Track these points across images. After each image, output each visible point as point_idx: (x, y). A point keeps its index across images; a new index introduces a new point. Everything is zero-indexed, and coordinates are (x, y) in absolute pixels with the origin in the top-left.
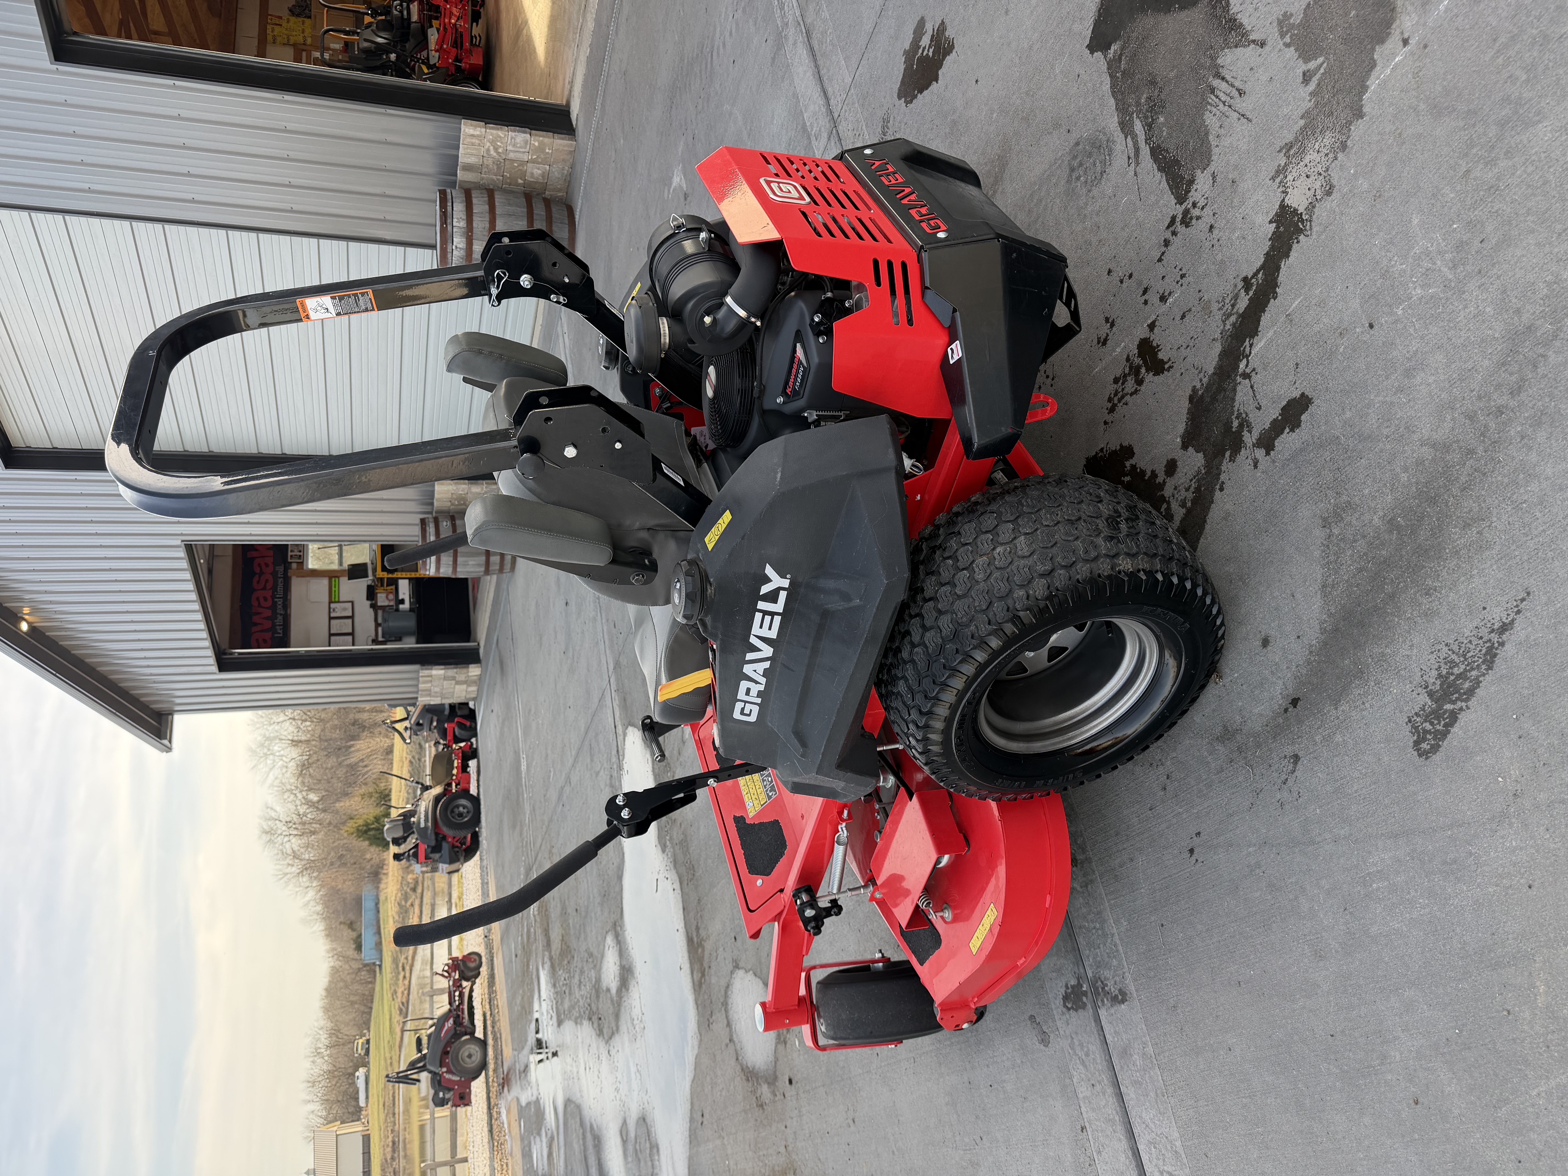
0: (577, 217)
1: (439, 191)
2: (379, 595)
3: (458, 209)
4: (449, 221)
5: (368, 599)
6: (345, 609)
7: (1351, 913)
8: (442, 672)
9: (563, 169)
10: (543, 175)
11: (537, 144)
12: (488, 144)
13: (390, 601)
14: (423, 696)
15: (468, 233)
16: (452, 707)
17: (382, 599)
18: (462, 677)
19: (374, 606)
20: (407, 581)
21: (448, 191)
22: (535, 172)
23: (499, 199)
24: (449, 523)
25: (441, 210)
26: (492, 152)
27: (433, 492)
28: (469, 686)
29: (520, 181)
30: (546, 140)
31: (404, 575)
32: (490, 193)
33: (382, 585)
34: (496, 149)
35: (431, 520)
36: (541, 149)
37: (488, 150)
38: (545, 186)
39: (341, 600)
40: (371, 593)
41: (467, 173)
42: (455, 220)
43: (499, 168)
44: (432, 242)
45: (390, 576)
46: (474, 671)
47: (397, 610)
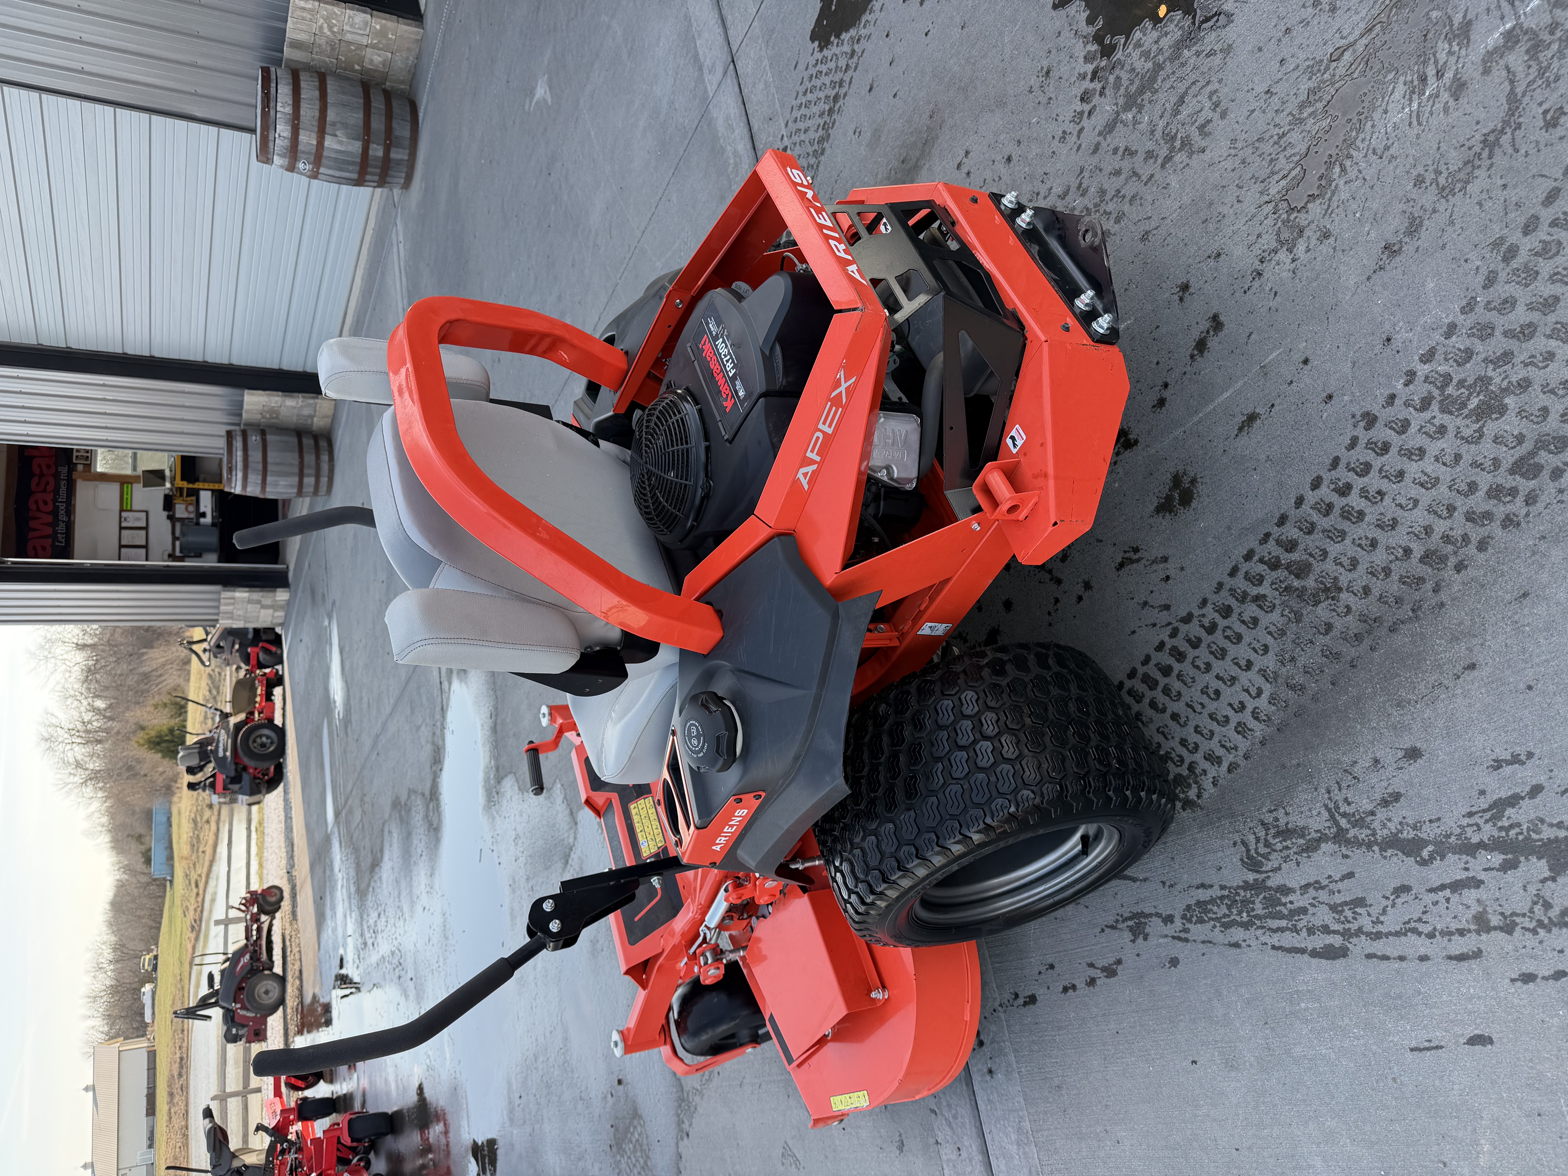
0: (421, 115)
1: (262, 68)
2: (177, 506)
3: (284, 93)
4: (272, 104)
5: (164, 509)
6: (138, 519)
7: (1272, 1029)
8: (246, 595)
9: (408, 58)
10: (384, 63)
11: (378, 27)
12: (322, 21)
13: (190, 513)
14: (223, 619)
15: (293, 120)
16: (256, 631)
17: (181, 511)
18: (268, 601)
19: (171, 518)
20: (209, 493)
21: (273, 69)
22: (375, 59)
23: (331, 85)
24: (258, 438)
25: (263, 91)
26: (326, 30)
27: (242, 402)
28: (275, 610)
29: (357, 67)
30: (389, 24)
31: (206, 486)
32: (322, 78)
33: (181, 495)
34: (330, 28)
35: (239, 433)
36: (383, 33)
37: (321, 28)
38: (385, 76)
39: (134, 508)
40: (169, 503)
41: (296, 51)
42: (279, 104)
43: (333, 49)
44: (252, 125)
45: (191, 486)
46: (282, 595)
47: (198, 524)
